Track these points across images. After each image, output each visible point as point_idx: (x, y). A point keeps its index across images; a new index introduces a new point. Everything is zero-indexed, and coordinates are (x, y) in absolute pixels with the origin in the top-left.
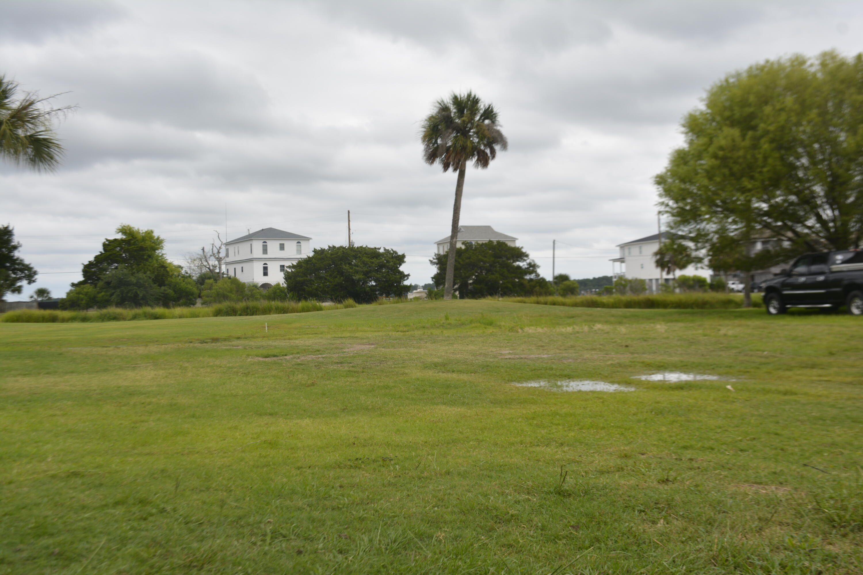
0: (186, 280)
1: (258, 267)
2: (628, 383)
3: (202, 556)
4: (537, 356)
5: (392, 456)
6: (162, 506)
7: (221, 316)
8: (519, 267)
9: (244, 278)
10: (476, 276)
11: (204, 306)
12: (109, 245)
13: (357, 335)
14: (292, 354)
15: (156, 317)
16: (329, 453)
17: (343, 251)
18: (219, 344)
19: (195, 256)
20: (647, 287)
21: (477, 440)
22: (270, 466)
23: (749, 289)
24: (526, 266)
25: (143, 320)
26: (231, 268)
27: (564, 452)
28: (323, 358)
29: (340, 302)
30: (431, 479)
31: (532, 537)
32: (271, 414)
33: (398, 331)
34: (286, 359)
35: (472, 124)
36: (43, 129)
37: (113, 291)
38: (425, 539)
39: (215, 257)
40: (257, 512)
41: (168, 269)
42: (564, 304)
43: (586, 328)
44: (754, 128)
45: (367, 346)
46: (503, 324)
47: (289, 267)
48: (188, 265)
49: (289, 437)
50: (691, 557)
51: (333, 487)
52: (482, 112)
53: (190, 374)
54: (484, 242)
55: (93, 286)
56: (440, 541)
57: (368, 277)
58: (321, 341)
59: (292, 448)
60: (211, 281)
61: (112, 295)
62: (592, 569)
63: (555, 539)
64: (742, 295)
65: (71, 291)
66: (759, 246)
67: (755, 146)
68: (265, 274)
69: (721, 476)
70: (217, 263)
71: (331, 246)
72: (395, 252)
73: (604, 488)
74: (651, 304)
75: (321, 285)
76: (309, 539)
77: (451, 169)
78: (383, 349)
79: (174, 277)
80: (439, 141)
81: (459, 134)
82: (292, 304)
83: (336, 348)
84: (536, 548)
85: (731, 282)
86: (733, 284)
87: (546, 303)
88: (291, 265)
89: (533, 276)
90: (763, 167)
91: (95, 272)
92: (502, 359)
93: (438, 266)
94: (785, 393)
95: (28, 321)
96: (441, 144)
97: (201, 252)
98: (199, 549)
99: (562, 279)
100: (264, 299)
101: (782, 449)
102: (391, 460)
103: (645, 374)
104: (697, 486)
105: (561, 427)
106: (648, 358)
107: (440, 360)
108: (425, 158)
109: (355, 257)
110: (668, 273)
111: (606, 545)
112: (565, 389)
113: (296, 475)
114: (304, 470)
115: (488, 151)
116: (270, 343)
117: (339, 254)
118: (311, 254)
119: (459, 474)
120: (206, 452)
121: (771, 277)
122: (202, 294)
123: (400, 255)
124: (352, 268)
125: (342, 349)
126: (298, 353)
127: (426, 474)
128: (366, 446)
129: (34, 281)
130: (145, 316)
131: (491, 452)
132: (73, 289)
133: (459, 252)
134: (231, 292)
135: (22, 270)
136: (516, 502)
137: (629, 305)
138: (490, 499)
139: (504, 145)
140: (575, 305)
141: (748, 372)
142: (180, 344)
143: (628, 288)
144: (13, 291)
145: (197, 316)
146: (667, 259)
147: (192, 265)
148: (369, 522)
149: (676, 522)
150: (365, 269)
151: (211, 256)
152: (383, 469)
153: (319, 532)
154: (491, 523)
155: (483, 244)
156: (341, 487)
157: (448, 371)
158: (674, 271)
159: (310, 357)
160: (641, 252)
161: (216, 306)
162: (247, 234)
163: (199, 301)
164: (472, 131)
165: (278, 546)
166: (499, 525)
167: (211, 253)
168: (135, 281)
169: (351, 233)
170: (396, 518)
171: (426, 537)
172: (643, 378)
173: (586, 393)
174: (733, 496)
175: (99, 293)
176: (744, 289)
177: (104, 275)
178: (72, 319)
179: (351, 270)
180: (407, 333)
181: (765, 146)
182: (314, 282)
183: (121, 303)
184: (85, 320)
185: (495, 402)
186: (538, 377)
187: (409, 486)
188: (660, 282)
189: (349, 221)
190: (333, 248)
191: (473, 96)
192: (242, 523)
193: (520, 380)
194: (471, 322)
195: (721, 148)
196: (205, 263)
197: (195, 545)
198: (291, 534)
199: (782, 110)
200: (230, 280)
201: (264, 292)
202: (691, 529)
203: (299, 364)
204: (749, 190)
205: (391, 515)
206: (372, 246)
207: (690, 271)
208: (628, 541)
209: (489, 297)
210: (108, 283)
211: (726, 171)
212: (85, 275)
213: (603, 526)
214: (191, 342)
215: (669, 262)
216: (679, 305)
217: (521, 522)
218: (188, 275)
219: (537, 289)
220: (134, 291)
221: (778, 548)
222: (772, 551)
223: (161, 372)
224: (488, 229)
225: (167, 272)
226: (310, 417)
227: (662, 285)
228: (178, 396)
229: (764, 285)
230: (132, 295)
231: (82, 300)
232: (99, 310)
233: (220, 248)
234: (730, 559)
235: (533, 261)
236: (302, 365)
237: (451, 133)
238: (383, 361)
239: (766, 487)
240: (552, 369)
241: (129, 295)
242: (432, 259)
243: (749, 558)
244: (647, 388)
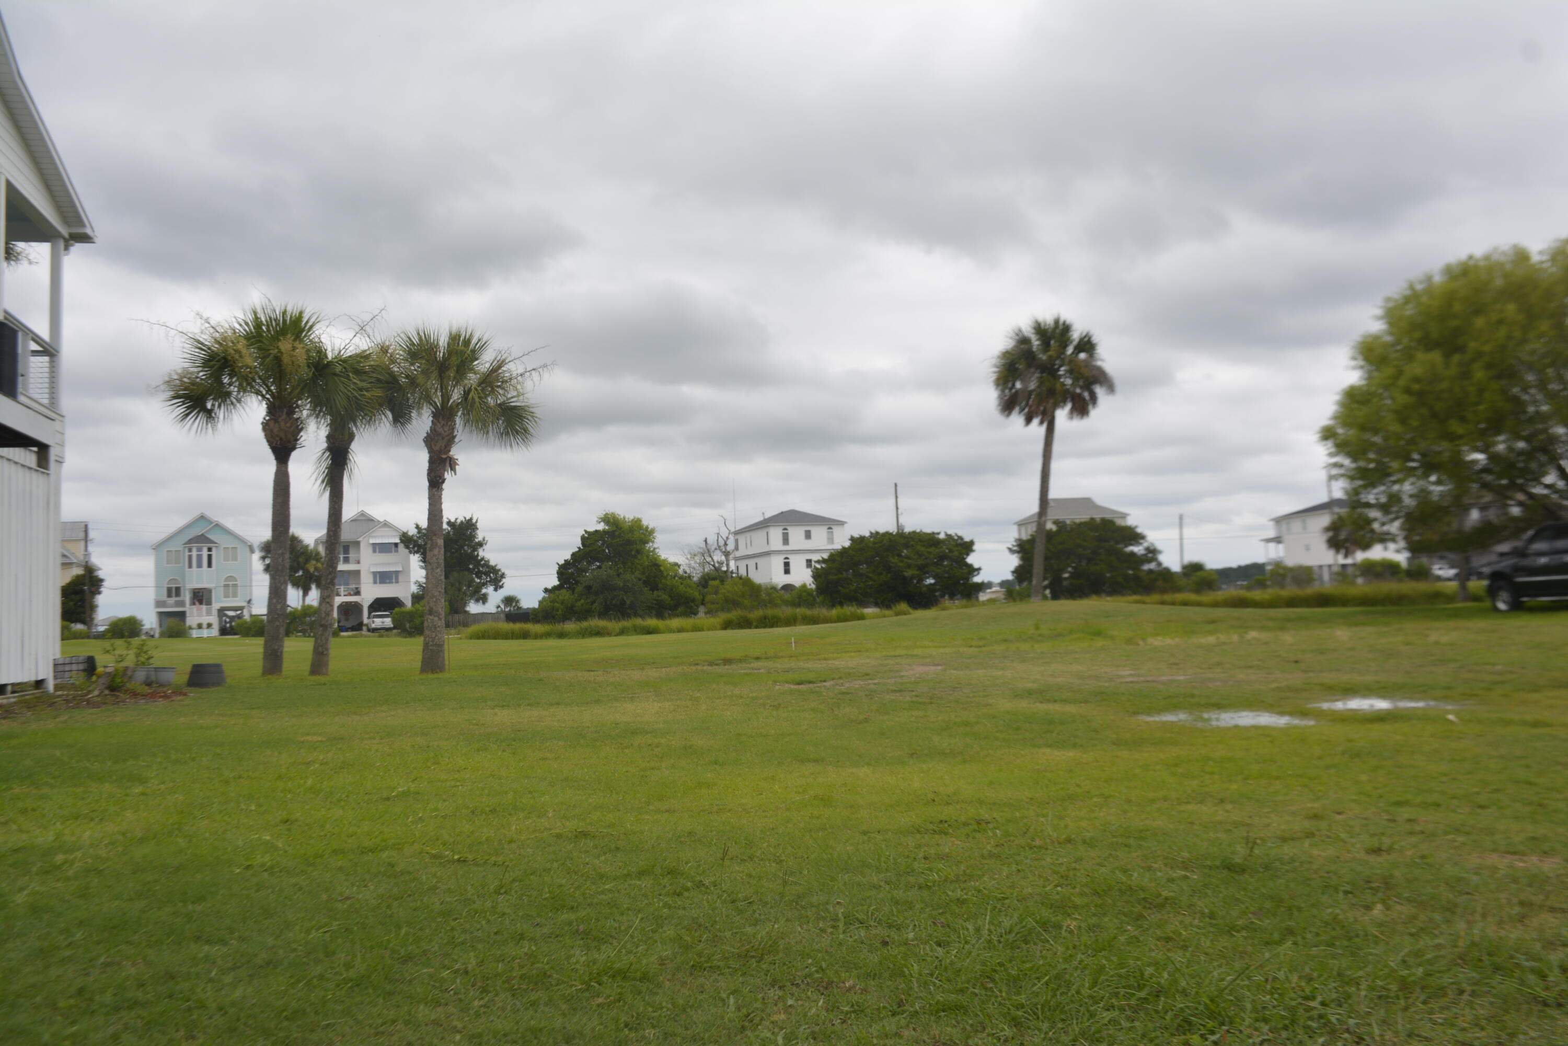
0: (685, 582)
1: (777, 563)
2: (1304, 714)
3: (760, 945)
4: (1170, 678)
5: (987, 817)
6: (698, 878)
7: (732, 629)
8: (1133, 554)
9: (758, 578)
10: (1074, 568)
11: (708, 616)
12: (589, 539)
13: (916, 652)
14: (833, 679)
15: (649, 631)
16: (902, 813)
17: (890, 539)
18: (734, 666)
19: (696, 550)
20: (1315, 577)
21: (1102, 795)
22: (826, 829)
23: (1464, 577)
24: (1143, 552)
25: (632, 635)
26: (742, 565)
27: (1227, 811)
28: (875, 684)
29: (888, 607)
30: (1046, 849)
31: (1198, 927)
32: (816, 761)
33: (971, 646)
34: (825, 686)
35: (1063, 360)
36: (515, 393)
37: (595, 598)
38: (1050, 929)
39: (721, 550)
40: (821, 890)
41: (662, 568)
42: (1199, 604)
43: (1235, 638)
44: (1461, 349)
45: (932, 668)
46: (1115, 633)
47: (818, 562)
48: (687, 561)
49: (845, 791)
50: (1429, 956)
51: (915, 858)
52: (1075, 343)
53: (704, 707)
54: (1083, 520)
55: (571, 592)
56: (1071, 932)
57: (925, 573)
58: (868, 661)
59: (852, 807)
60: (716, 583)
61: (593, 602)
62: (1290, 971)
63: (1231, 930)
64: (1454, 585)
65: (544, 598)
66: (1475, 515)
67: (1465, 375)
68: (787, 571)
69: (1456, 844)
70: (723, 558)
71: (873, 531)
72: (960, 538)
73: (1292, 860)
74: (1324, 600)
75: (862, 585)
76: (894, 927)
77: (1036, 421)
78: (955, 672)
79: (669, 577)
80: (1018, 385)
81: (1044, 375)
82: (824, 612)
83: (891, 671)
84: (1206, 943)
85: (1437, 566)
86: (1440, 569)
87: (1173, 603)
88: (821, 559)
89: (1152, 566)
90: (1477, 404)
91: (572, 574)
92: (1121, 683)
93: (1020, 555)
94: (1535, 724)
95: (495, 638)
96: (1020, 389)
97: (703, 545)
98: (754, 935)
99: (1194, 569)
100: (787, 606)
101: (1540, 805)
102: (987, 823)
103: (1327, 701)
104: (1423, 857)
105: (1216, 777)
106: (1329, 678)
107: (1034, 686)
108: (1000, 408)
109: (907, 546)
110: (1346, 556)
111: (1304, 938)
112: (1214, 723)
113: (864, 842)
114: (872, 835)
115: (1086, 395)
116: (801, 664)
117: (885, 542)
118: (847, 544)
119: (1084, 842)
120: (740, 809)
121: (1494, 558)
122: (706, 600)
123: (967, 542)
124: (902, 561)
125: (897, 671)
126: (840, 678)
127: (1038, 842)
128: (951, 804)
129: (501, 587)
130: (635, 631)
131: (1125, 812)
132: (547, 596)
133: (1050, 535)
134: (743, 596)
135: (487, 574)
136: (1168, 880)
137: (1292, 603)
138: (1132, 875)
139: (1110, 386)
140: (1216, 605)
141: (1475, 695)
142: (685, 668)
143: (1288, 580)
144: (477, 601)
145: (700, 629)
146: (1343, 536)
147: (692, 562)
148: (971, 905)
149: (1398, 907)
150: (920, 562)
151: (716, 549)
152: (978, 835)
153: (906, 918)
154: (1138, 909)
155: (1081, 524)
156: (925, 858)
157: (1048, 701)
158: (1353, 552)
159: (857, 684)
160: (1304, 528)
161: (724, 616)
162: (762, 519)
163: (702, 609)
164: (1062, 369)
165: (855, 935)
166: (1149, 911)
167: (715, 546)
168: (621, 584)
169: (899, 513)
170: (1007, 901)
171: (1052, 927)
172: (1325, 706)
173: (1247, 729)
174: (1477, 871)
175: (577, 600)
176: (1456, 575)
177: (584, 577)
178: (547, 635)
179: (901, 564)
180: (984, 649)
181: (1479, 374)
182: (851, 580)
183: (603, 614)
184: (562, 635)
185: (1117, 743)
186: (1174, 707)
187: (1017, 858)
188: (1335, 569)
189: (897, 497)
190: (875, 535)
191: (1061, 322)
192: (803, 903)
193: (1149, 711)
194: (1071, 632)
195: (1416, 380)
196: (709, 559)
197: (749, 930)
198: (870, 919)
199: (1500, 322)
200: (741, 581)
201: (787, 596)
202: (1422, 917)
203: (844, 693)
204: (1461, 437)
205: (999, 896)
206: (928, 530)
207: (1377, 553)
208: (1334, 933)
209: (1094, 597)
210: (589, 588)
211: (1424, 411)
212: (560, 579)
213: (1296, 913)
214: (697, 664)
215: (1346, 540)
216: (1365, 601)
217: (1180, 908)
218: (687, 575)
219: (1160, 583)
220: (621, 597)
221: (1552, 943)
222: (1544, 948)
223: (667, 704)
224: (1087, 502)
225: (660, 571)
226: (868, 764)
227: (1338, 574)
228: (692, 736)
229: (1486, 570)
230: (618, 603)
231: (557, 610)
232: (578, 623)
233: (727, 538)
234: (1485, 958)
235: (1153, 544)
236: (848, 694)
237: (1034, 373)
238: (957, 688)
239: (1525, 858)
240: (1193, 696)
241: (614, 602)
242: (1010, 546)
243: (1512, 957)
244: (1333, 720)
